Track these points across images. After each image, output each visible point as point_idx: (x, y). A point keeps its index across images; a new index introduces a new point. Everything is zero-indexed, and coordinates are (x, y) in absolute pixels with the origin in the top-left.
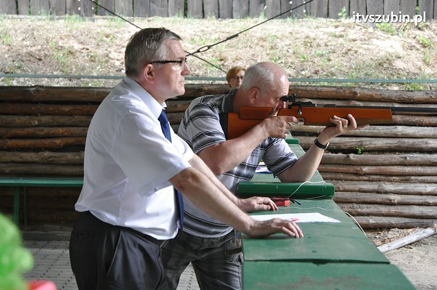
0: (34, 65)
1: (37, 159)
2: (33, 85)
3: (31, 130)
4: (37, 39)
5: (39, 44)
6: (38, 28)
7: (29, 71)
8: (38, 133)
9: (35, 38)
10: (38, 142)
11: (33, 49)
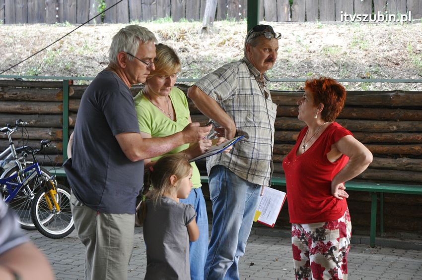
0: (391, 69)
1: (395, 166)
2: (390, 90)
3: (389, 136)
4: (393, 44)
5: (396, 49)
6: (395, 32)
7: (386, 75)
8: (396, 139)
9: (392, 43)
10: (396, 148)
11: (390, 53)
